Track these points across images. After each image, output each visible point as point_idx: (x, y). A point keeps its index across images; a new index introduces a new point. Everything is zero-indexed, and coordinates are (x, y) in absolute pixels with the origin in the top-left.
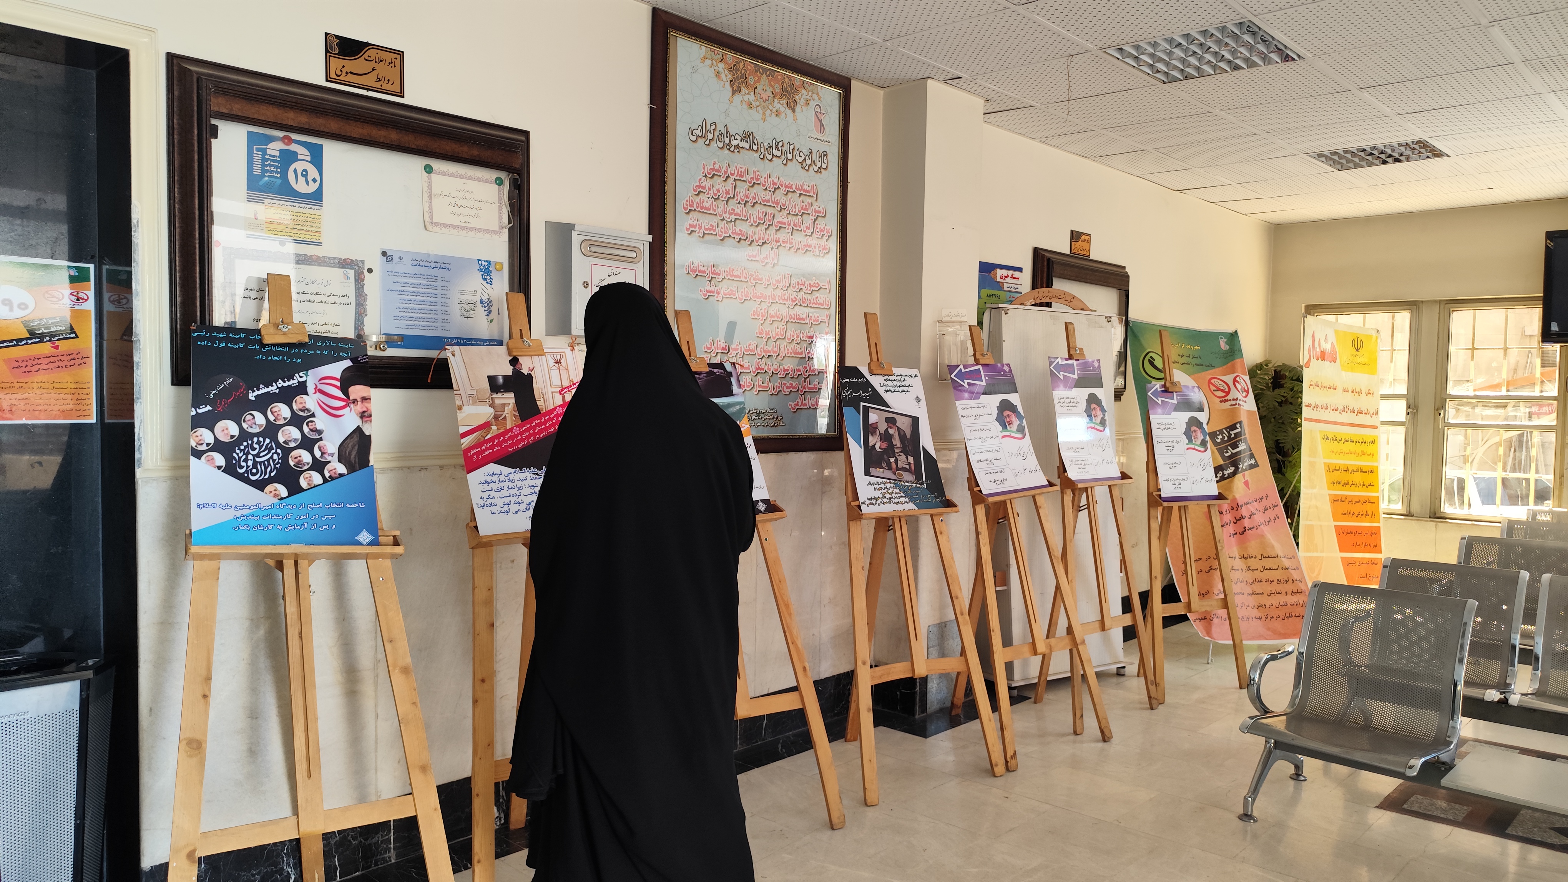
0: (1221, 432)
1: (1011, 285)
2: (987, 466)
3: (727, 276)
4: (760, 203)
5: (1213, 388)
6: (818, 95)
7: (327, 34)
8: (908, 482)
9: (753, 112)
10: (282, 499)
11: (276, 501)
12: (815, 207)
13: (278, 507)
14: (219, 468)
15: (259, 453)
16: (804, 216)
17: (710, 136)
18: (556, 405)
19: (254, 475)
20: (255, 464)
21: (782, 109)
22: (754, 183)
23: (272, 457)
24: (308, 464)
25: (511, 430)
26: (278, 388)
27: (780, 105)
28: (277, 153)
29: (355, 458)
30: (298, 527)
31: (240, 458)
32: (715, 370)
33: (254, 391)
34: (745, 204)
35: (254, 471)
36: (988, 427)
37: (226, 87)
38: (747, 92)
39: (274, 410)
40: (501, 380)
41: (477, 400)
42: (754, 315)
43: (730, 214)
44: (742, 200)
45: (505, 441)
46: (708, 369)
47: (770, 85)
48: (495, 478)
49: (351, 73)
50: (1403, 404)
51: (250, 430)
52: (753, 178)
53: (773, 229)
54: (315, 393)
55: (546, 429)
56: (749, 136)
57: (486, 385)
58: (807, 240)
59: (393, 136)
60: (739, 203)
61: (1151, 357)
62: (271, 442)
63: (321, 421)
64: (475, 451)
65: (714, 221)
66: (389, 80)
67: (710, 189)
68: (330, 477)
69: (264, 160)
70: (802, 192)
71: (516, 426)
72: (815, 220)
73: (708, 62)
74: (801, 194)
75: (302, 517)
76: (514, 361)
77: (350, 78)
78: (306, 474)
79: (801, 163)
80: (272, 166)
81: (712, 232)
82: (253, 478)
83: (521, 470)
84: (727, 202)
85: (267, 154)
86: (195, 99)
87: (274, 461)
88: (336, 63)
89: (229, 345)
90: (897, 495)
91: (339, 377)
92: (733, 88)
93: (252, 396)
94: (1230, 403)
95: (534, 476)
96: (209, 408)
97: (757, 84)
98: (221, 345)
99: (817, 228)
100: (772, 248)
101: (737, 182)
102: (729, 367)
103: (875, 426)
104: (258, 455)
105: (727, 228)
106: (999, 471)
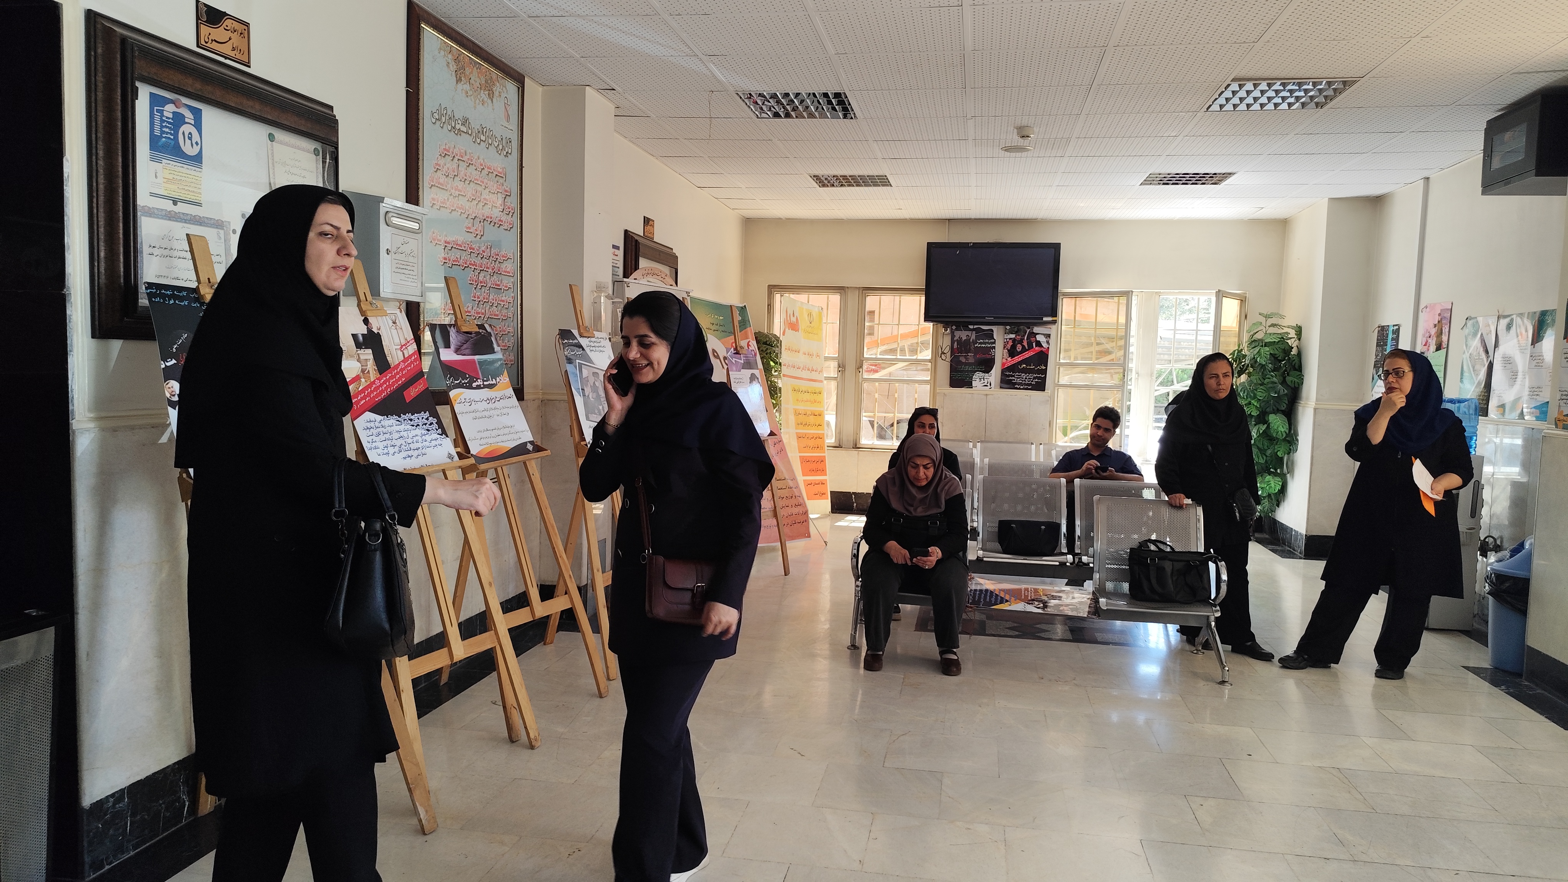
3: (454, 245)
6: (506, 87)
9: (469, 100)
12: (504, 186)
16: (499, 194)
17: (443, 119)
21: (486, 99)
22: (470, 163)
27: (484, 95)
28: (171, 116)
32: (481, 330)
34: (464, 181)
38: (465, 82)
40: (361, 338)
42: (470, 281)
43: (456, 190)
44: (463, 178)
45: (372, 392)
46: (476, 330)
47: (479, 77)
49: (216, 41)
50: (836, 364)
52: (468, 159)
53: (481, 205)
55: (397, 381)
56: (466, 122)
58: (500, 215)
60: (461, 181)
65: (446, 195)
66: (240, 50)
67: (443, 167)
69: (162, 121)
70: (497, 173)
72: (505, 198)
73: (442, 53)
74: (496, 175)
76: (366, 321)
77: (214, 46)
79: (497, 148)
80: (168, 127)
81: (444, 205)
83: (388, 417)
84: (454, 178)
85: (164, 116)
86: (119, 59)
88: (205, 29)
89: (177, 302)
92: (457, 78)
96: (172, 362)
97: (471, 76)
98: (171, 302)
99: (506, 205)
100: (480, 222)
101: (459, 161)
102: (489, 329)
103: (587, 379)
105: (453, 203)
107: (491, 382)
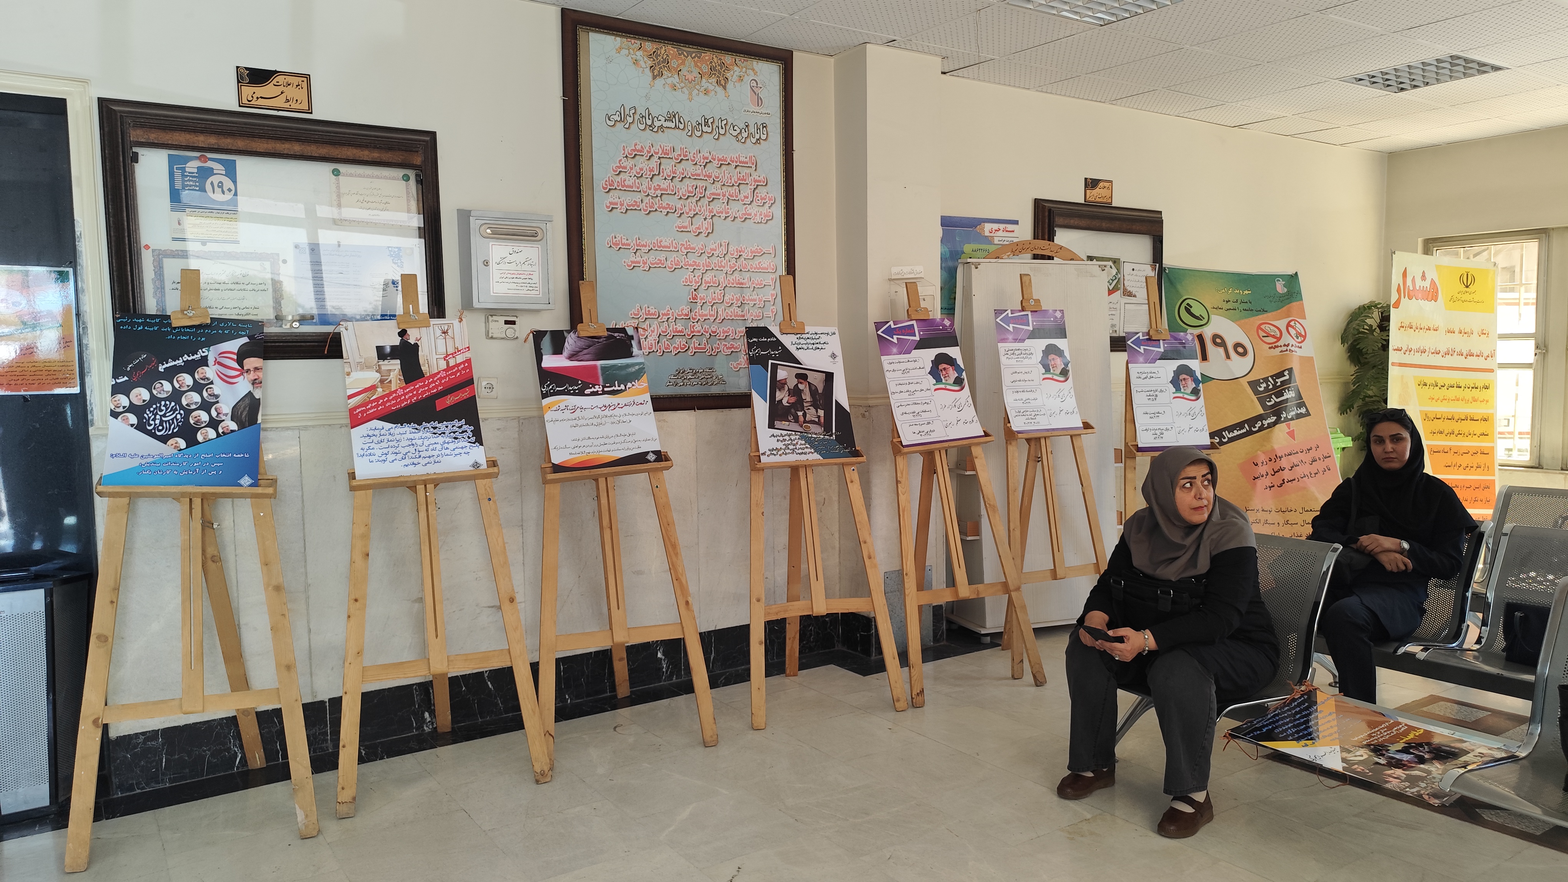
0: (1266, 380)
1: (1004, 239)
2: (913, 418)
3: (654, 247)
4: (690, 177)
5: (1262, 334)
7: (237, 67)
8: (815, 434)
9: (678, 93)
10: (181, 450)
11: (176, 451)
12: (755, 176)
13: (176, 456)
14: (132, 425)
15: (165, 414)
16: (741, 186)
17: (630, 120)
18: (439, 370)
19: (160, 431)
20: (161, 422)
21: (711, 87)
22: (682, 159)
23: (176, 417)
24: (205, 422)
25: (395, 391)
26: (183, 361)
27: (709, 83)
28: (196, 170)
29: (246, 417)
30: (191, 472)
31: (149, 418)
32: (616, 335)
33: (163, 364)
34: (672, 179)
35: (160, 428)
36: (919, 381)
37: (142, 121)
38: (670, 75)
39: (179, 379)
40: (388, 350)
41: (364, 366)
42: (686, 282)
43: (656, 190)
44: (669, 176)
45: (389, 401)
46: (606, 334)
47: (696, 66)
48: (377, 432)
49: (261, 97)
50: (1531, 344)
51: (159, 396)
52: (680, 155)
53: (705, 201)
54: (215, 364)
55: (429, 390)
56: (674, 116)
57: (375, 354)
58: (746, 208)
59: (297, 148)
60: (665, 179)
61: (1188, 304)
62: (175, 405)
63: (218, 388)
64: (360, 410)
65: (638, 197)
66: (297, 100)
67: (631, 169)
68: (222, 433)
69: (183, 176)
70: (738, 164)
71: (401, 388)
72: (755, 189)
73: (625, 52)
74: (736, 166)
75: (195, 464)
76: (403, 333)
77: (261, 102)
78: (203, 431)
79: (736, 136)
80: (192, 181)
81: (636, 207)
82: (159, 434)
83: (402, 425)
84: (651, 179)
85: (186, 172)
86: (120, 132)
87: (177, 420)
88: (248, 91)
89: (146, 328)
90: (802, 446)
91: (236, 351)
92: (654, 73)
93: (161, 368)
94: (1280, 349)
95: (414, 430)
96: (126, 378)
97: (681, 67)
98: (139, 328)
99: (758, 197)
100: (705, 219)
101: (662, 159)
102: (630, 331)
103: (783, 382)
104: (164, 416)
105: (652, 203)
106: (926, 422)
107: (617, 388)
